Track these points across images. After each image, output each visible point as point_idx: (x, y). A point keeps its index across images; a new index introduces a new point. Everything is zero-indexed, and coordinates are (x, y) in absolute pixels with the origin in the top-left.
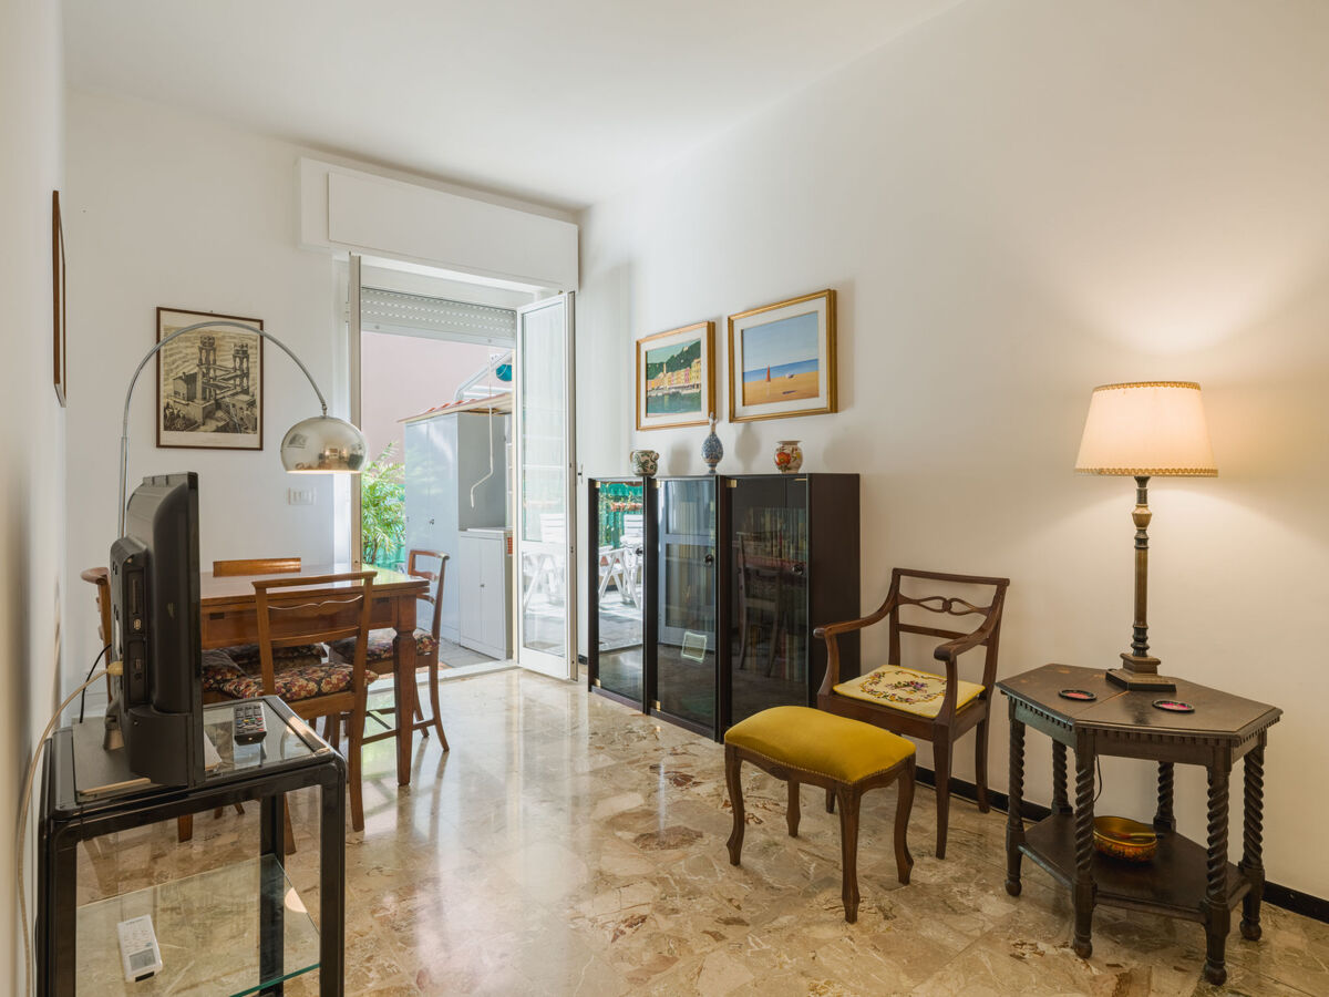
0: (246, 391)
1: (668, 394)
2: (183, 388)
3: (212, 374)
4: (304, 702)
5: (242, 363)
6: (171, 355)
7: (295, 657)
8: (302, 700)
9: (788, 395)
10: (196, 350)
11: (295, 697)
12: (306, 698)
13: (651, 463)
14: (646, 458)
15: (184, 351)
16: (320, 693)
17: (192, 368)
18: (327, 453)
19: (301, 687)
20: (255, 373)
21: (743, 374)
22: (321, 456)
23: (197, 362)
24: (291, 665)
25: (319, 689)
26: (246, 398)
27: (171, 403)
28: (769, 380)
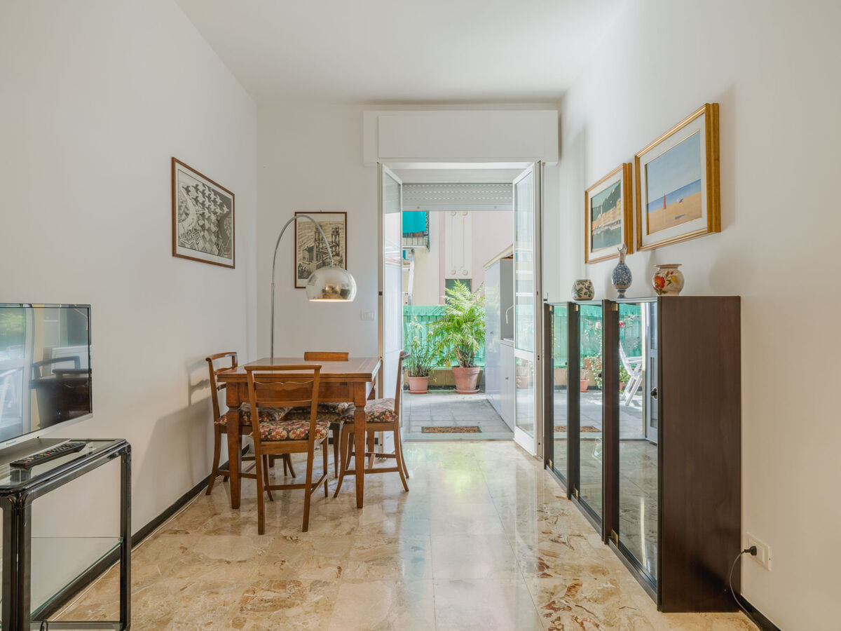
0: (338, 255)
1: (603, 231)
2: (307, 255)
3: (321, 246)
4: (277, 443)
5: (336, 238)
6: (302, 237)
7: (327, 413)
8: (276, 441)
9: (679, 219)
10: (313, 233)
11: (274, 439)
12: (280, 440)
13: (585, 290)
14: (581, 286)
15: (308, 235)
16: (288, 439)
17: (311, 244)
18: (327, 289)
19: (278, 433)
20: (342, 243)
21: (647, 205)
22: (324, 291)
23: (314, 239)
24: (324, 417)
25: (288, 436)
26: (338, 258)
27: (302, 264)
28: (665, 207)
